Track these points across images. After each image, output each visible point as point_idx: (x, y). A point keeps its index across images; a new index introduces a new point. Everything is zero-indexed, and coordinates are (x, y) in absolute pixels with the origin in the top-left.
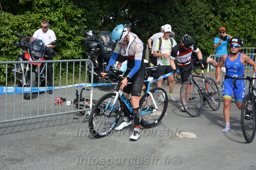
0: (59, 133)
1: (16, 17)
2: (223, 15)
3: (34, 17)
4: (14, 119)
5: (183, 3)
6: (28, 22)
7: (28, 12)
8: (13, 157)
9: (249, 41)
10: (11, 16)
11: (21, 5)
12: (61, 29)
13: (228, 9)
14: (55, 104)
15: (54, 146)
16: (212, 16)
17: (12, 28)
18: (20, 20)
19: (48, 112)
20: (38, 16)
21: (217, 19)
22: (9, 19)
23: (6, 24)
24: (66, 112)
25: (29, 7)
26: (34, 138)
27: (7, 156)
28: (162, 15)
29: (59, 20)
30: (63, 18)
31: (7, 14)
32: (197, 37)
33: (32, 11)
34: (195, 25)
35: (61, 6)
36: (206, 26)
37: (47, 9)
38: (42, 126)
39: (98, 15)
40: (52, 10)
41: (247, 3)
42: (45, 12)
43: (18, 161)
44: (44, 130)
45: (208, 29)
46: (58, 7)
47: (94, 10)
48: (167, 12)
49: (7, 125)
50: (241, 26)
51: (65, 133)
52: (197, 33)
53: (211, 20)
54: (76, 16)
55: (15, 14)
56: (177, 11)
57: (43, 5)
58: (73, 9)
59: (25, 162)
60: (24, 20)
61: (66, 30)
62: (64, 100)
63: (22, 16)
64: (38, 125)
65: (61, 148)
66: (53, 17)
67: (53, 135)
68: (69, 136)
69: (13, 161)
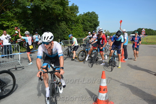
2: (71, 29)
3: (9, 31)
5: (59, 25)
9: (79, 36)
10: (2, 31)
11: (5, 27)
13: (73, 27)
16: (68, 29)
19: (5, 62)
20: (11, 30)
21: (70, 30)
25: (8, 27)
28: (52, 29)
32: (64, 35)
34: (63, 32)
36: (66, 32)
39: (32, 29)
41: (78, 25)
45: (67, 33)
47: (30, 28)
48: (54, 28)
50: (77, 32)
52: (64, 34)
53: (68, 30)
54: (24, 30)
56: (57, 28)
57: (13, 27)
58: (23, 28)
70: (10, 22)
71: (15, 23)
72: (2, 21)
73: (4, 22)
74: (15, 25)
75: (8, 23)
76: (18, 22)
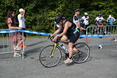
0: (112, 51)
1: (98, 12)
3: (104, 11)
4: (97, 45)
6: (102, 13)
7: (102, 10)
8: (97, 57)
10: (97, 12)
11: (100, 8)
12: (113, 15)
14: (111, 40)
15: (110, 55)
17: (96, 15)
18: (99, 12)
20: (105, 11)
22: (96, 12)
23: (95, 14)
24: (115, 44)
25: (102, 8)
26: (103, 52)
27: (95, 57)
29: (113, 12)
30: (114, 11)
31: (95, 11)
33: (103, 9)
35: (114, 7)
37: (108, 8)
38: (106, 48)
40: (110, 8)
42: (108, 9)
43: (98, 59)
44: (106, 49)
46: (112, 7)
49: (95, 46)
51: (114, 51)
55: (98, 11)
57: (107, 7)
59: (101, 59)
60: (100, 12)
61: (115, 15)
62: (114, 39)
63: (100, 11)
64: (105, 47)
65: (113, 56)
66: (110, 11)
67: (110, 51)
68: (116, 52)
69: (97, 58)
70: (105, 2)
71: (110, 2)
72: (98, 1)
73: (100, 2)
74: (110, 4)
75: (103, 4)
76: (113, 2)
